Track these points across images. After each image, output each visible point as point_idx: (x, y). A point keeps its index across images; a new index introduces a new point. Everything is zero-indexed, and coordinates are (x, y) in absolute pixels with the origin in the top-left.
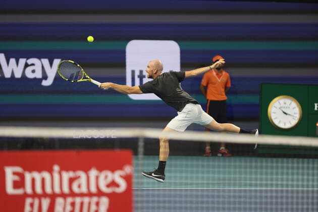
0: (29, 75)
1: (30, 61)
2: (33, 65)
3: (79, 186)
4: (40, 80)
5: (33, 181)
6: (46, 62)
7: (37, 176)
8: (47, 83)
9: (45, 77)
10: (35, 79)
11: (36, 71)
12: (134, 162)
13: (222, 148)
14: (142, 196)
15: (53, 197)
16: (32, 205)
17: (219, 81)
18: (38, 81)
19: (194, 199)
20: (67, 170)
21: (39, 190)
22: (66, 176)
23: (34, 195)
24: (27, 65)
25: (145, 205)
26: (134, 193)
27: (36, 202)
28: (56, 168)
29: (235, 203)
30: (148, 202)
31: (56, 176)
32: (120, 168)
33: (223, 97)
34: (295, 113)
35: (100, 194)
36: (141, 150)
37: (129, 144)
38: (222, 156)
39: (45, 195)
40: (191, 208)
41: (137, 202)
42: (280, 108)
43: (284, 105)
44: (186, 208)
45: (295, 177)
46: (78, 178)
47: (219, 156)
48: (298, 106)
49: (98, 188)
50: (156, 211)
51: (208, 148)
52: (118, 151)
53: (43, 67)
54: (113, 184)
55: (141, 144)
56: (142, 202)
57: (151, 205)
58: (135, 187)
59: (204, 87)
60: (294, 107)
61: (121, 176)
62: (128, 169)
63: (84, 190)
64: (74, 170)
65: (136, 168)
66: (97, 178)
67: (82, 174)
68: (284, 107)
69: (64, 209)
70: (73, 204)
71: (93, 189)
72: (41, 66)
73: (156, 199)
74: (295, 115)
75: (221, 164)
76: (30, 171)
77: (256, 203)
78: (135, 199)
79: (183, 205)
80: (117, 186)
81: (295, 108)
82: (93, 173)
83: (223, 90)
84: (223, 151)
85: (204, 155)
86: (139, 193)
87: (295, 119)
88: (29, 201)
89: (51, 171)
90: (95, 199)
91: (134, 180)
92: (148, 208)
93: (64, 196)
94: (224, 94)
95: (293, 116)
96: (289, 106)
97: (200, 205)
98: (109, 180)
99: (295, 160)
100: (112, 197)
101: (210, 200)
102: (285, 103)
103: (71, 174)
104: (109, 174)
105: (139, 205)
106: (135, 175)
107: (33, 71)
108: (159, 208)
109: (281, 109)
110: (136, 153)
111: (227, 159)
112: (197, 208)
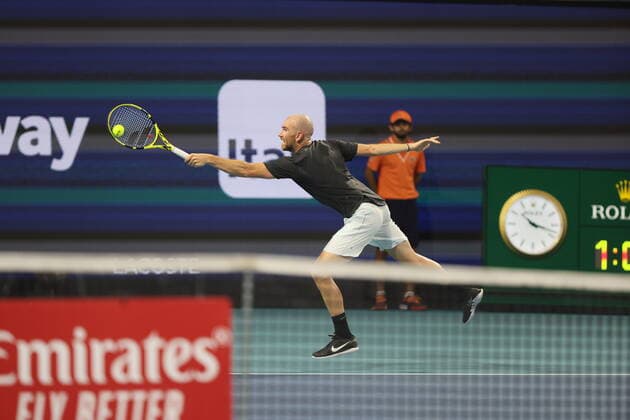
0: (26, 148)
1: (28, 122)
2: (33, 129)
3: (126, 370)
4: (48, 160)
5: (34, 358)
6: (59, 123)
7: (42, 349)
8: (61, 165)
9: (57, 153)
10: (38, 157)
11: (40, 142)
12: (234, 321)
13: (409, 294)
14: (250, 388)
15: (73, 391)
16: (31, 407)
17: (403, 160)
18: (43, 161)
19: (353, 395)
20: (102, 337)
21: (45, 376)
22: (99, 349)
23: (36, 387)
24: (21, 130)
25: (256, 406)
26: (234, 383)
27: (40, 399)
28: (80, 333)
29: (433, 402)
30: (261, 400)
31: (80, 350)
32: (207, 333)
33: (410, 193)
34: (553, 225)
35: (166, 384)
36: (247, 297)
37: (225, 286)
38: (409, 309)
39: (57, 386)
40: (348, 413)
41: (240, 400)
42: (523, 215)
43: (533, 210)
44: (337, 413)
45: (553, 351)
46: (123, 352)
47: (404, 310)
48: (559, 210)
49: (162, 372)
50: (277, 419)
51: (380, 293)
52: (201, 300)
53: (53, 133)
54: (193, 365)
55: (248, 285)
56: (250, 400)
57: (266, 406)
58: (235, 371)
59: (373, 172)
60: (550, 212)
61: (209, 350)
62: (222, 336)
63: (135, 376)
64: (116, 338)
65: (237, 334)
66: (161, 352)
67: (132, 346)
68: (532, 213)
69: (96, 414)
70: (113, 405)
71: (153, 375)
72: (49, 130)
73: (277, 394)
74: (554, 229)
75: (408, 324)
76: (28, 339)
77: (475, 403)
78: (235, 394)
79: (332, 407)
80: (201, 368)
81: (553, 213)
82: (153, 343)
83: (411, 179)
84: (409, 300)
85: (374, 308)
86: (245, 382)
87: (552, 237)
88: (25, 398)
89: (68, 339)
90: (156, 395)
91: (235, 358)
92: (261, 412)
93: (94, 388)
94: (412, 186)
95: (548, 230)
96: (540, 210)
97: (364, 407)
98: (185, 356)
99: (554, 317)
100: (190, 390)
101: (385, 396)
102: (533, 205)
103: (110, 345)
104: (185, 344)
105: (244, 407)
106: (236, 346)
107: (35, 142)
108: (283, 412)
109: (526, 216)
110: (237, 304)
111: (418, 315)
112: (358, 413)
